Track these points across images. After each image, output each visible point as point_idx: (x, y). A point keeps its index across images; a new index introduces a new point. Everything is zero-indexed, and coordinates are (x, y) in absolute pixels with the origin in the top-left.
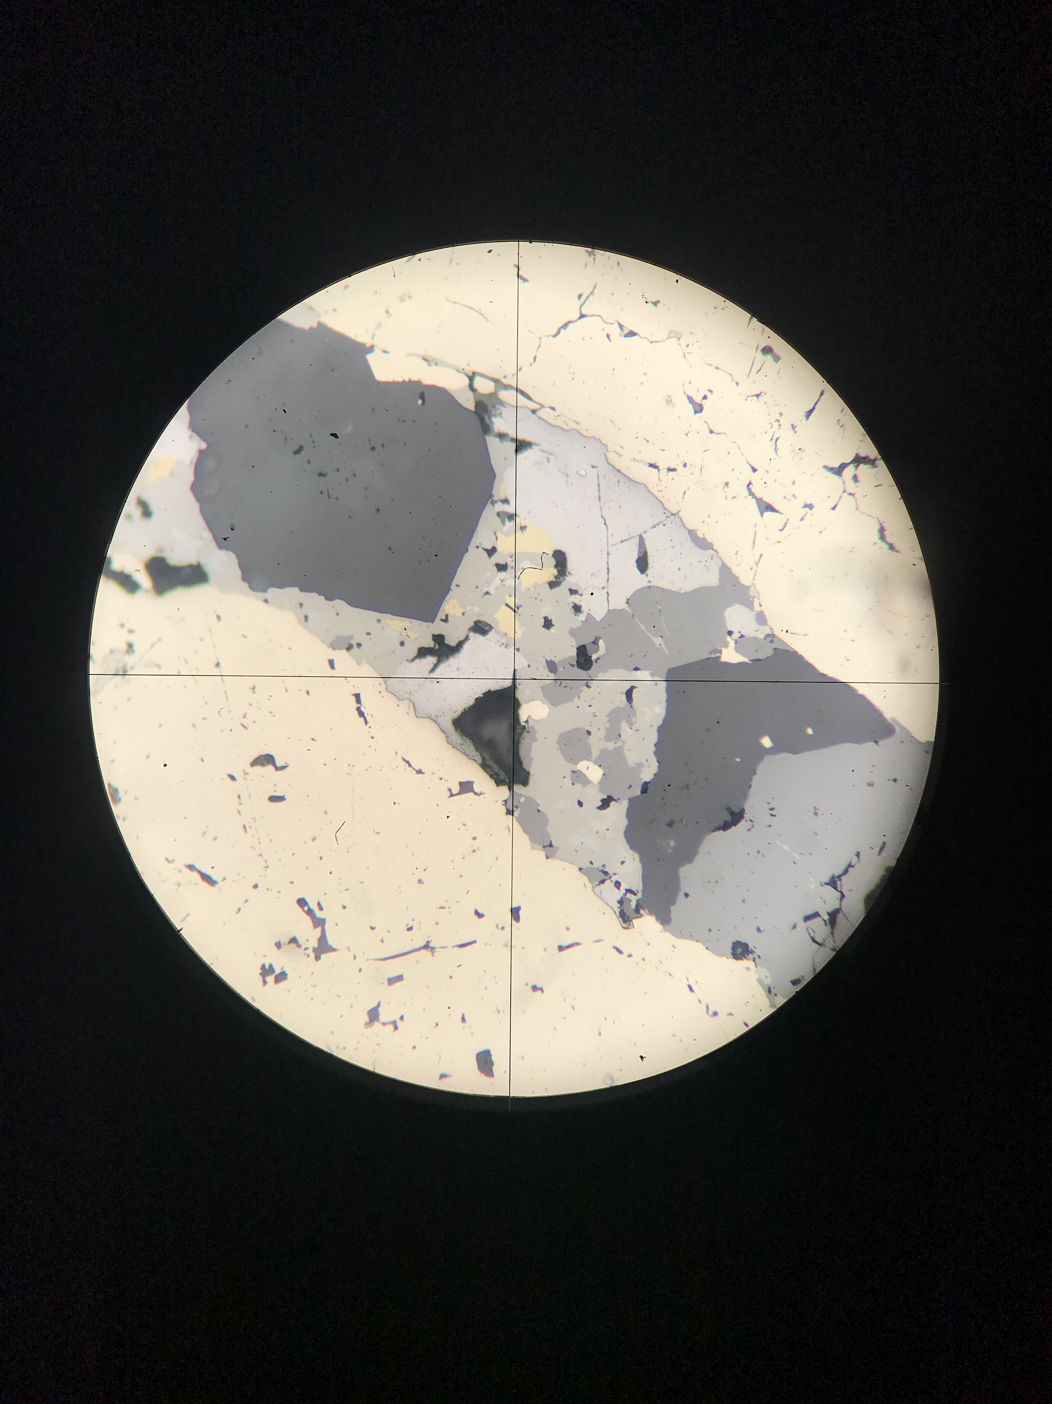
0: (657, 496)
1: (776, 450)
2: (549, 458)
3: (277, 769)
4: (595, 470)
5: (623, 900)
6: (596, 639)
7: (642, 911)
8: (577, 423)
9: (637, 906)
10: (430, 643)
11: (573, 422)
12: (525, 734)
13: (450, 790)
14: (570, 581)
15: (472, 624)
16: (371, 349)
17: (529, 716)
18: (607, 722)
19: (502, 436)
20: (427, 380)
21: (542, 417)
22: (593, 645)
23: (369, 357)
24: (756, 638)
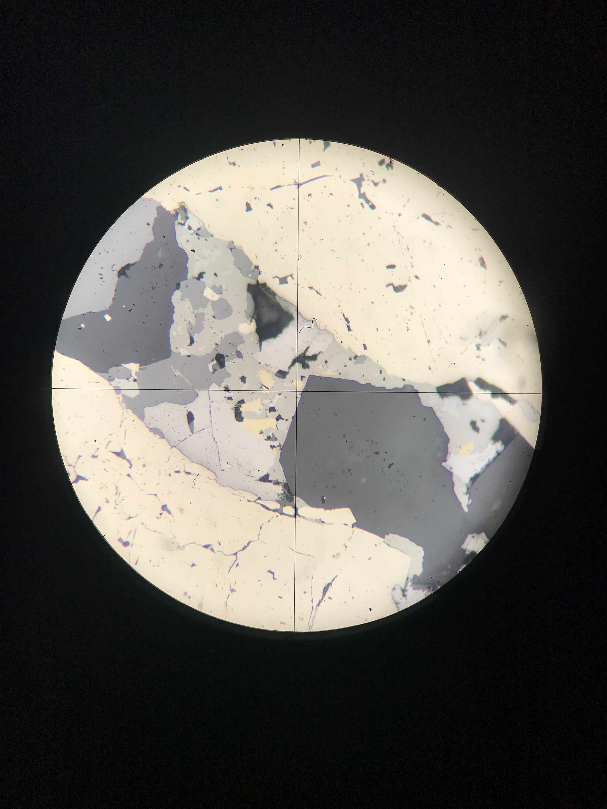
0: (185, 457)
1: (117, 488)
2: (249, 474)
3: (392, 284)
4: (222, 468)
5: (185, 219)
6: (215, 372)
7: (174, 213)
8: (234, 494)
9: (178, 216)
10: (311, 363)
11: (237, 494)
12: (252, 314)
13: (293, 278)
14: (232, 405)
15: (287, 376)
16: (353, 525)
17: (250, 325)
18: (204, 324)
19: (277, 483)
20: (321, 510)
21: (255, 496)
22: (216, 368)
23: (354, 521)
24: (120, 379)
